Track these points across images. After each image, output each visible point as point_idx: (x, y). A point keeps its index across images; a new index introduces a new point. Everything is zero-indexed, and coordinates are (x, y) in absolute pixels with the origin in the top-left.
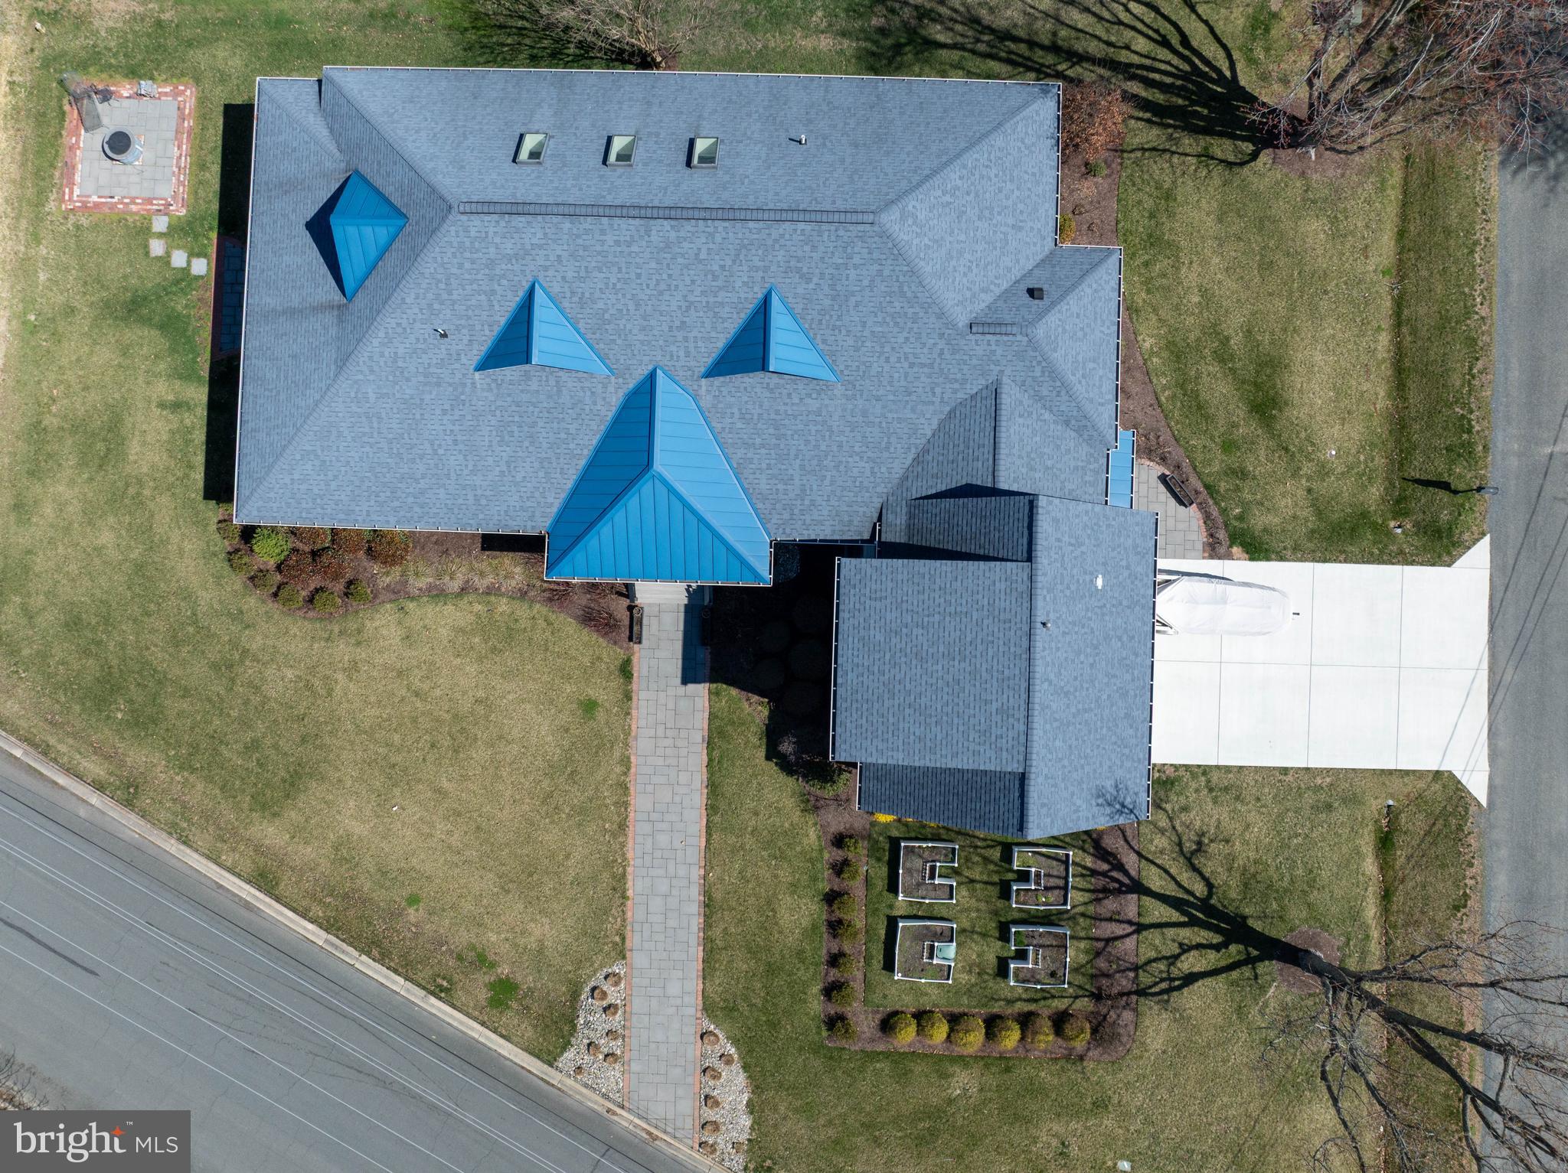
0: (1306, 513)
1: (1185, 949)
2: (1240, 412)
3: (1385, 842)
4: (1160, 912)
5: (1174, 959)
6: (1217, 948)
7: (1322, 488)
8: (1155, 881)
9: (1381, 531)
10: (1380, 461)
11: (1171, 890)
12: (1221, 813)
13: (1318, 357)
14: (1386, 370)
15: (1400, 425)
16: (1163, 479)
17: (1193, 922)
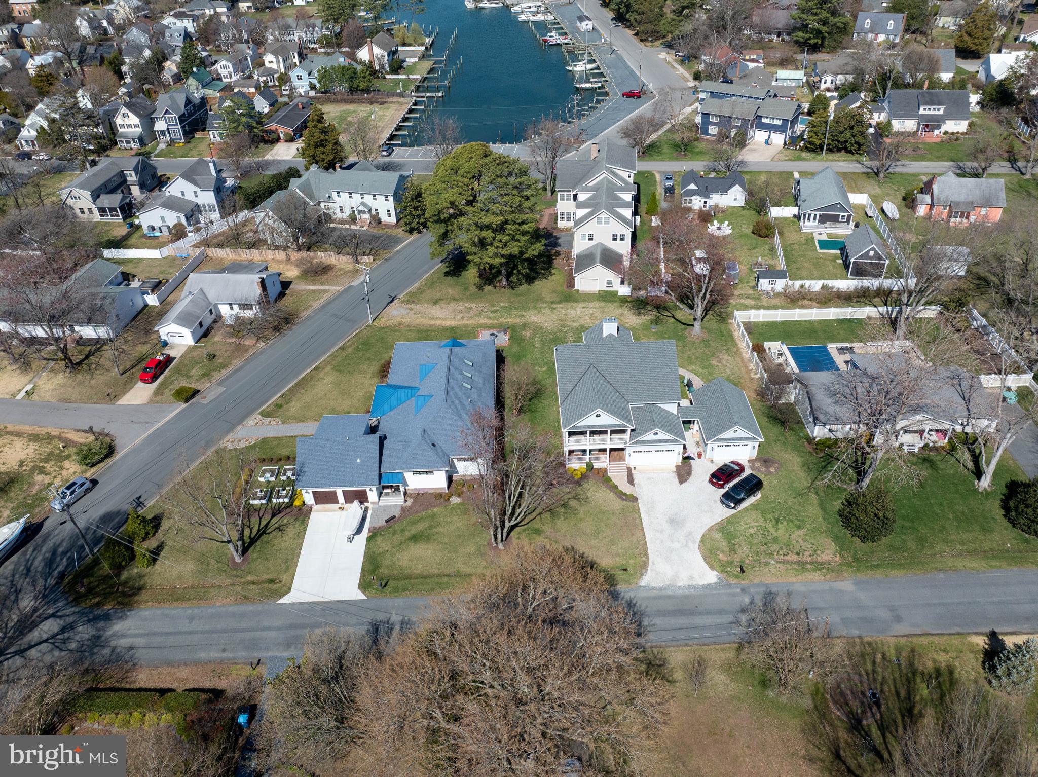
0: (380, 550)
1: (251, 529)
2: (413, 532)
3: (272, 581)
4: (264, 523)
5: (249, 526)
6: (250, 537)
7: (388, 555)
8: (274, 520)
9: (373, 572)
10: (395, 572)
11: (271, 524)
12: (291, 535)
13: (429, 552)
14: (426, 573)
15: (408, 577)
16: (394, 517)
17: (259, 530)
